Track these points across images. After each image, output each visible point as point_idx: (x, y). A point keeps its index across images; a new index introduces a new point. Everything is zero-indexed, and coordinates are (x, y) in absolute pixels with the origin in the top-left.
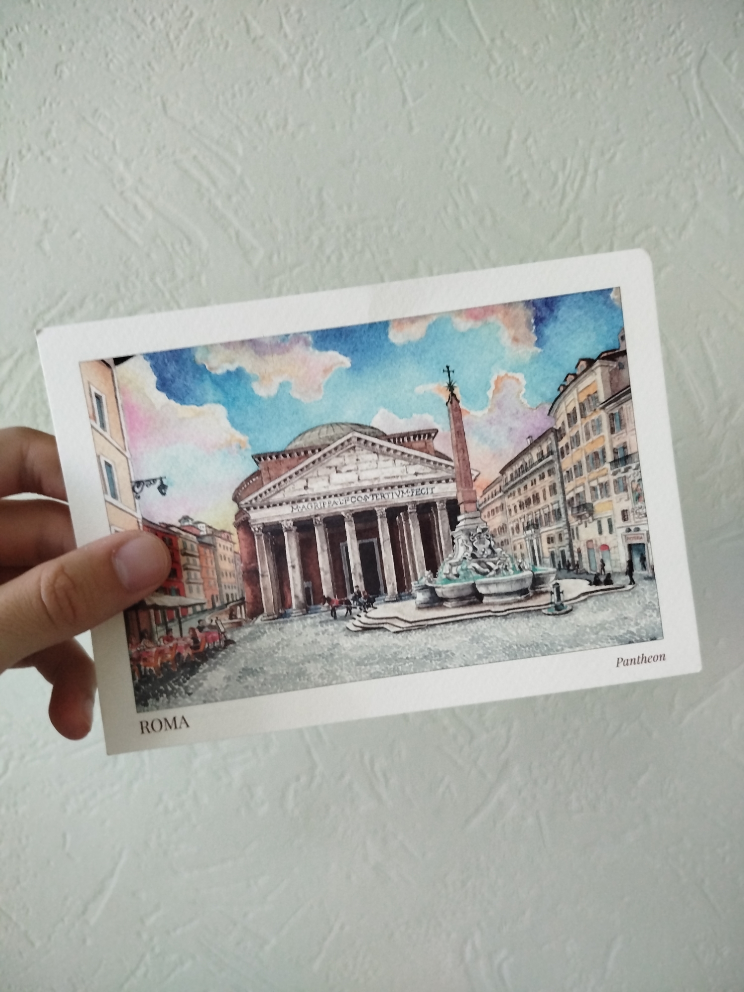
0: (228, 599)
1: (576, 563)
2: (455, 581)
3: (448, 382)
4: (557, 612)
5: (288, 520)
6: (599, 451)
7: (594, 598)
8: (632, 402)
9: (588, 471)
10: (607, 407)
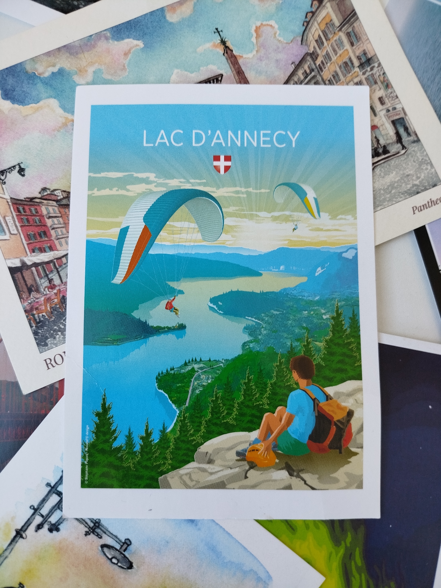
3: (220, 38)
6: (348, 60)
8: (360, 20)
9: (344, 77)
10: (343, 29)
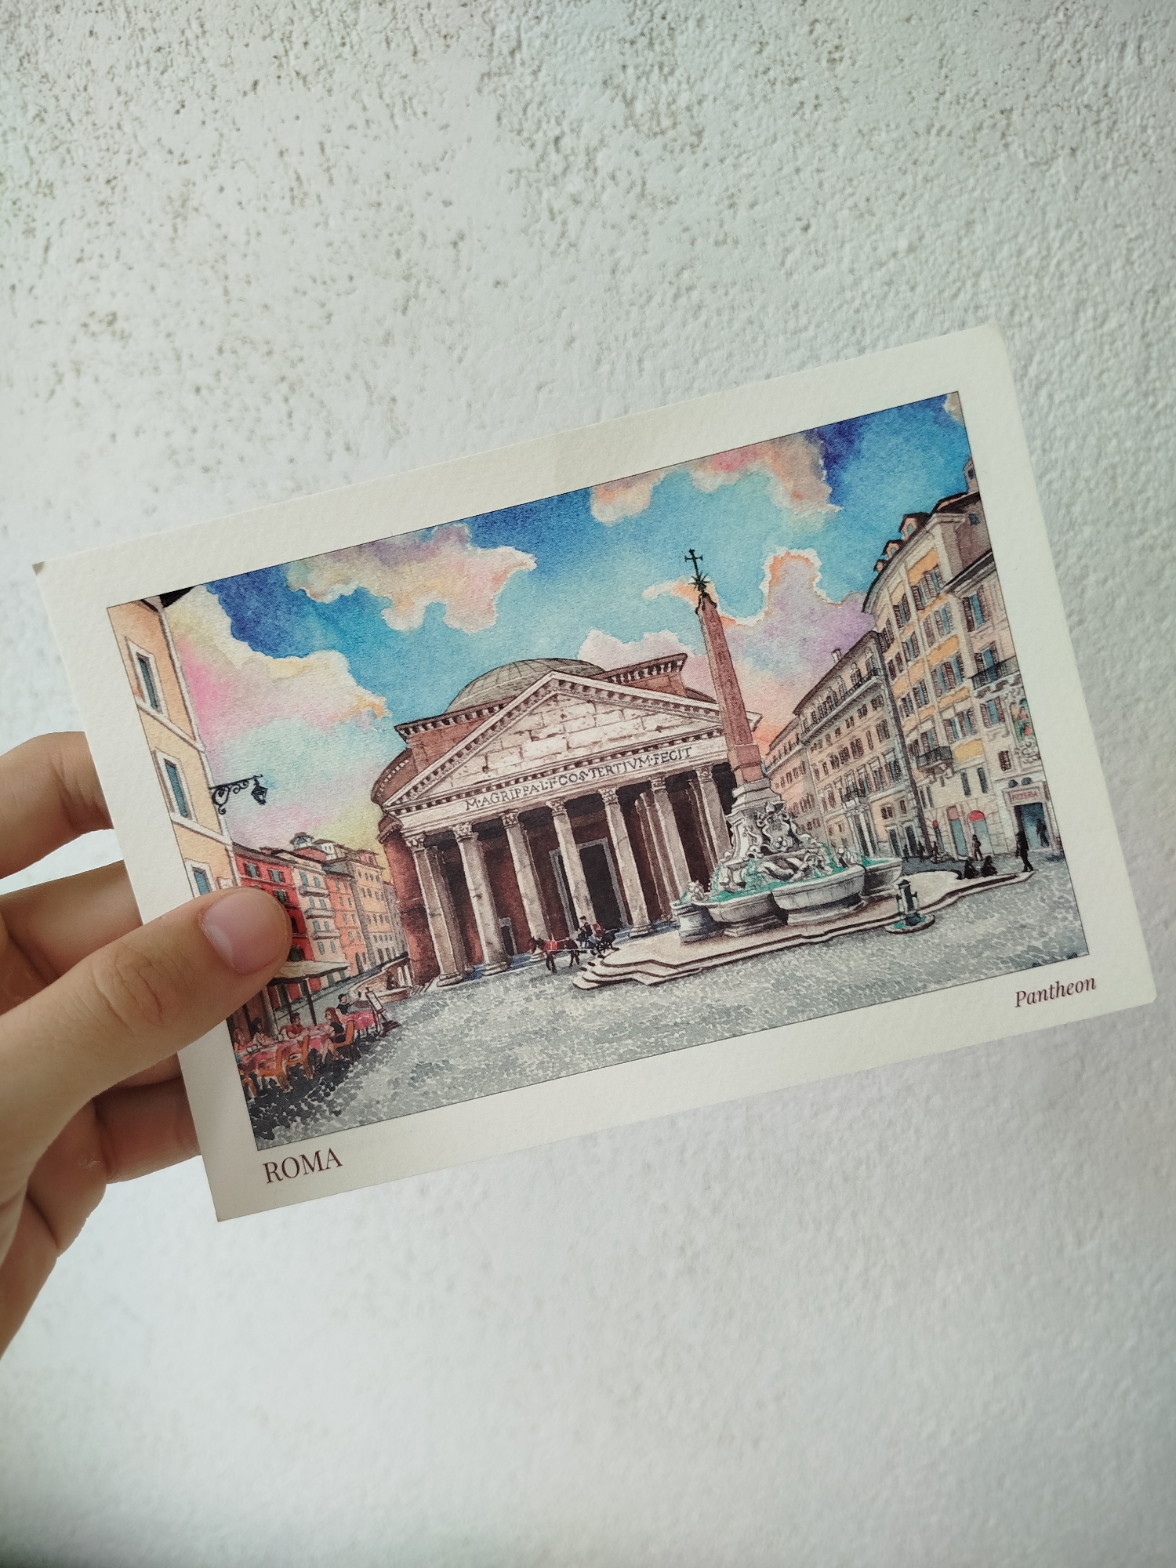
0: (381, 958)
1: (932, 845)
2: (739, 894)
3: (695, 575)
4: (911, 928)
5: (463, 823)
6: (952, 660)
7: (967, 898)
8: (997, 575)
9: (937, 696)
10: (958, 588)
